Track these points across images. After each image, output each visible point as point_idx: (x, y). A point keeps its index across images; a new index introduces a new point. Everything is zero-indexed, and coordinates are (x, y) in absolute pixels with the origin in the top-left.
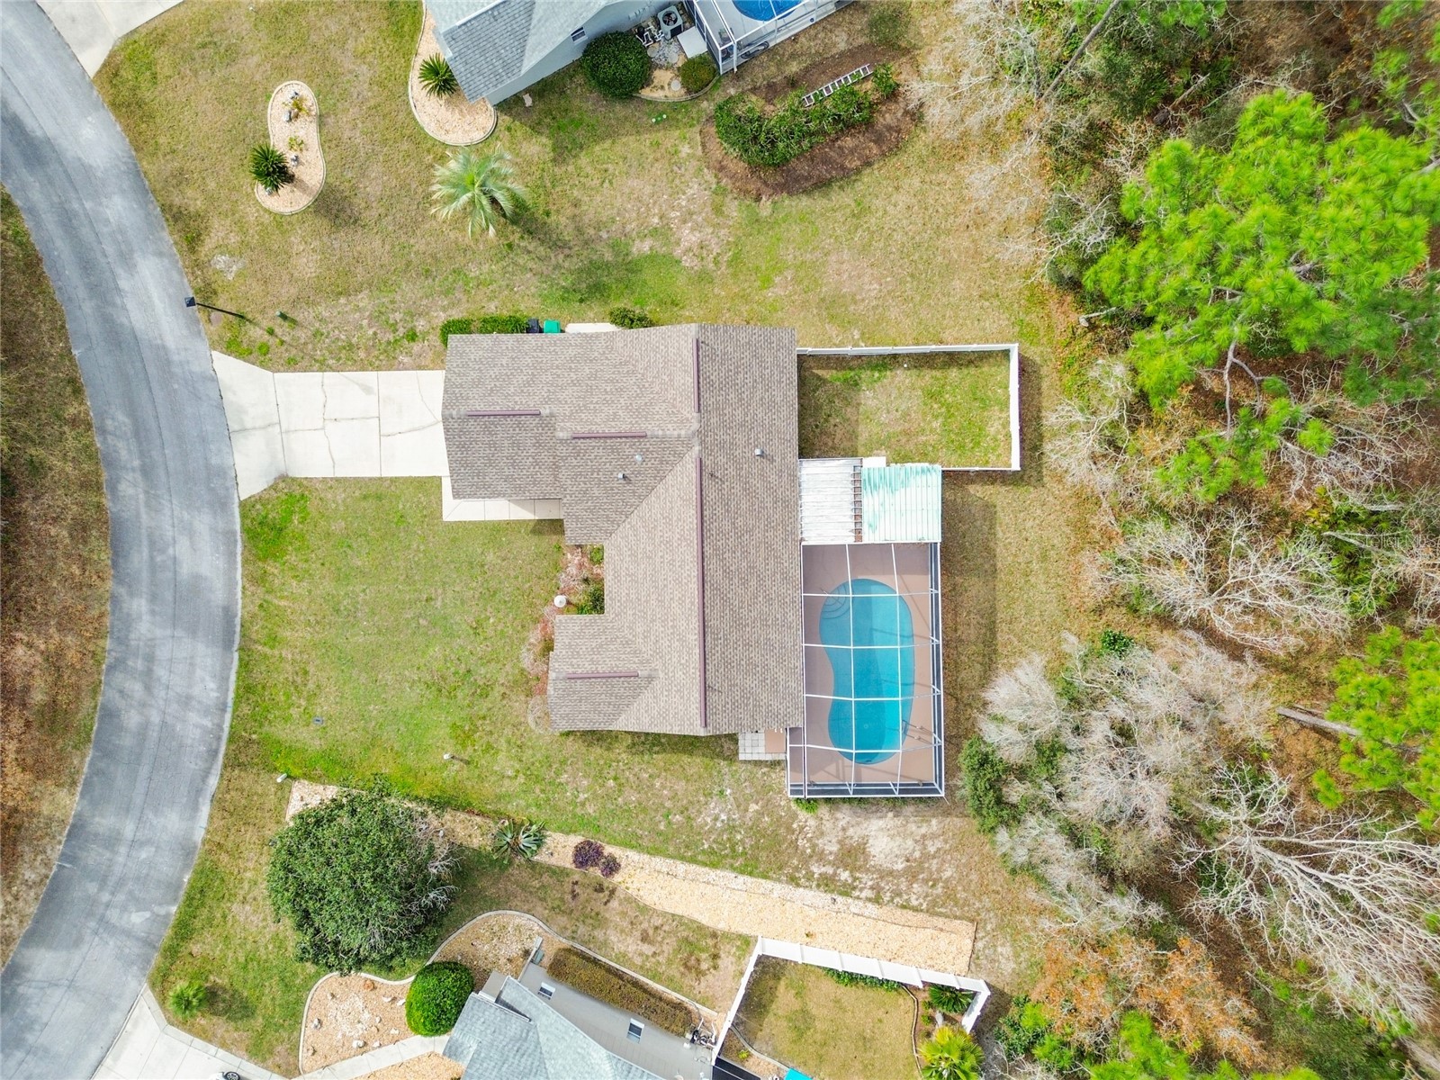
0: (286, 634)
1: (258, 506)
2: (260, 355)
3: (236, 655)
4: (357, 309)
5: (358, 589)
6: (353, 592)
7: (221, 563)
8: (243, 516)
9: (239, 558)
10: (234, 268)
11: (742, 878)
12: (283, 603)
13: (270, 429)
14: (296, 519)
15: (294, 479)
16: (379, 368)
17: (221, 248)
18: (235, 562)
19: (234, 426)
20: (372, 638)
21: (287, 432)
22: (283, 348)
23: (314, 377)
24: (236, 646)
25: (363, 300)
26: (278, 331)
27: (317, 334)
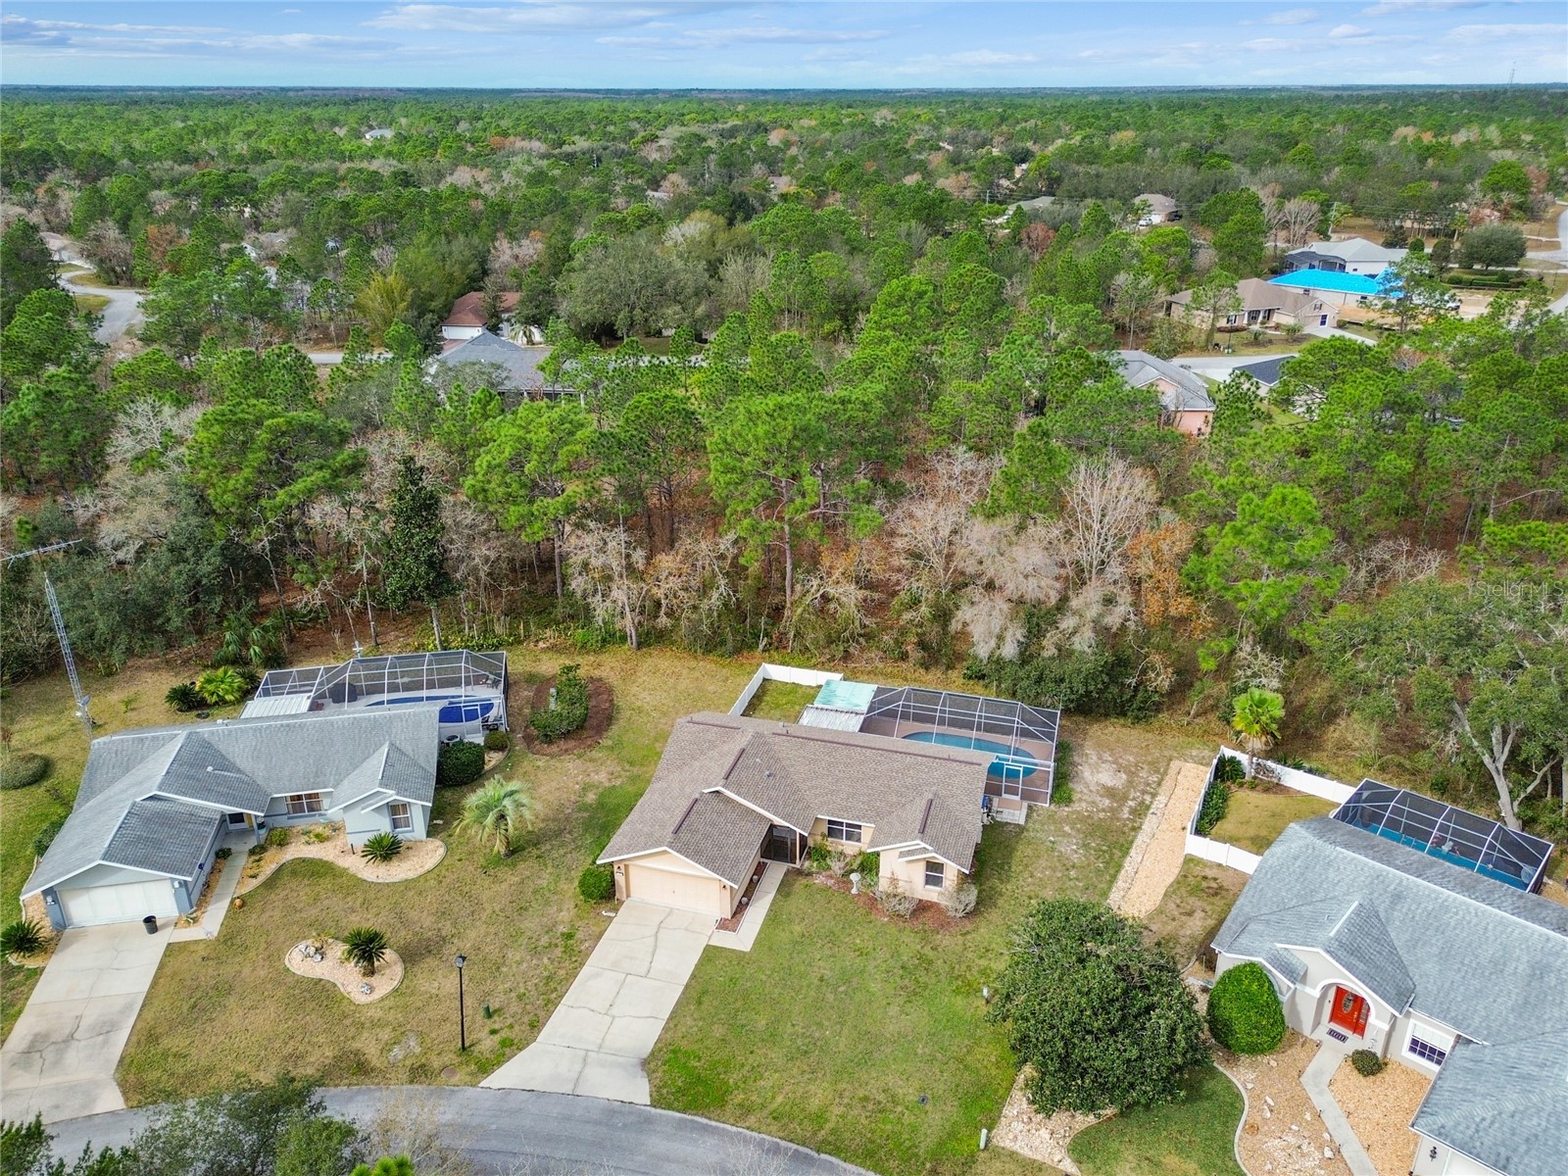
0: (814, 1104)
1: (665, 1091)
2: (509, 1048)
3: (823, 1156)
4: (519, 963)
5: (789, 1029)
6: (791, 1034)
7: (711, 1141)
8: (669, 1107)
9: (714, 1123)
10: (412, 1044)
11: (1133, 852)
12: (780, 1099)
13: (589, 1060)
14: (694, 1063)
15: (652, 1053)
16: (582, 964)
17: (386, 1049)
18: (716, 1128)
19: (567, 1089)
20: (846, 1031)
21: (600, 1047)
22: (517, 1027)
23: (561, 1011)
24: (814, 1154)
25: (514, 956)
26: (496, 1027)
27: (520, 997)
